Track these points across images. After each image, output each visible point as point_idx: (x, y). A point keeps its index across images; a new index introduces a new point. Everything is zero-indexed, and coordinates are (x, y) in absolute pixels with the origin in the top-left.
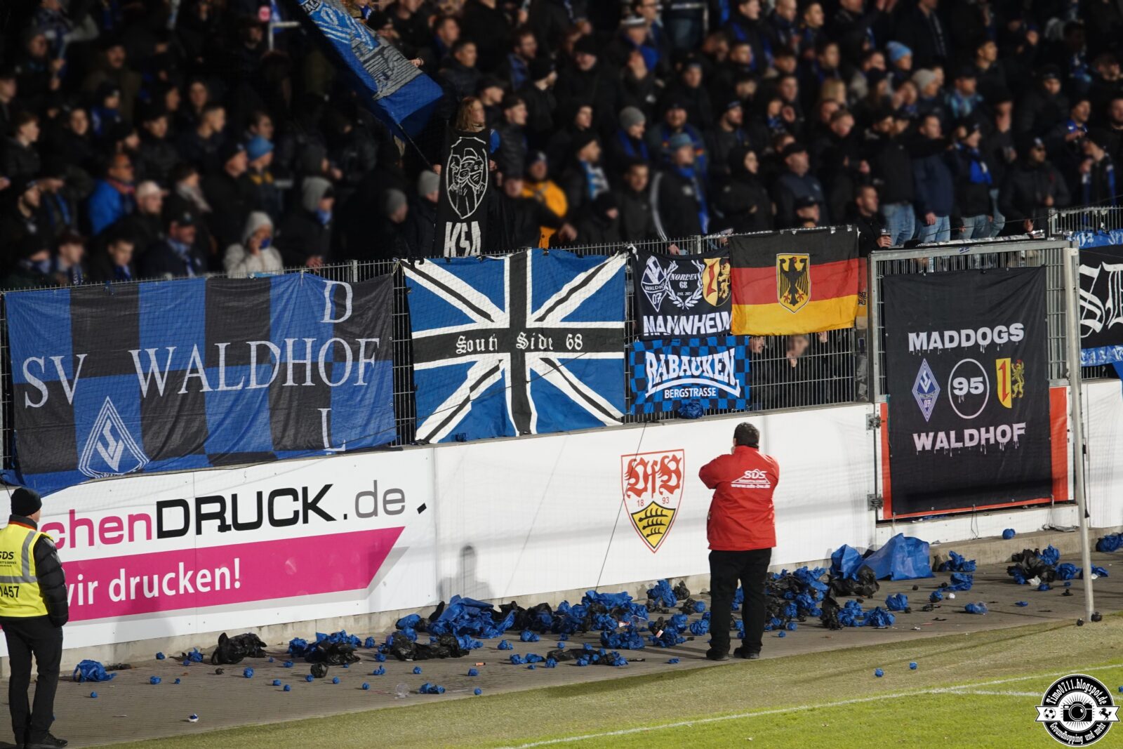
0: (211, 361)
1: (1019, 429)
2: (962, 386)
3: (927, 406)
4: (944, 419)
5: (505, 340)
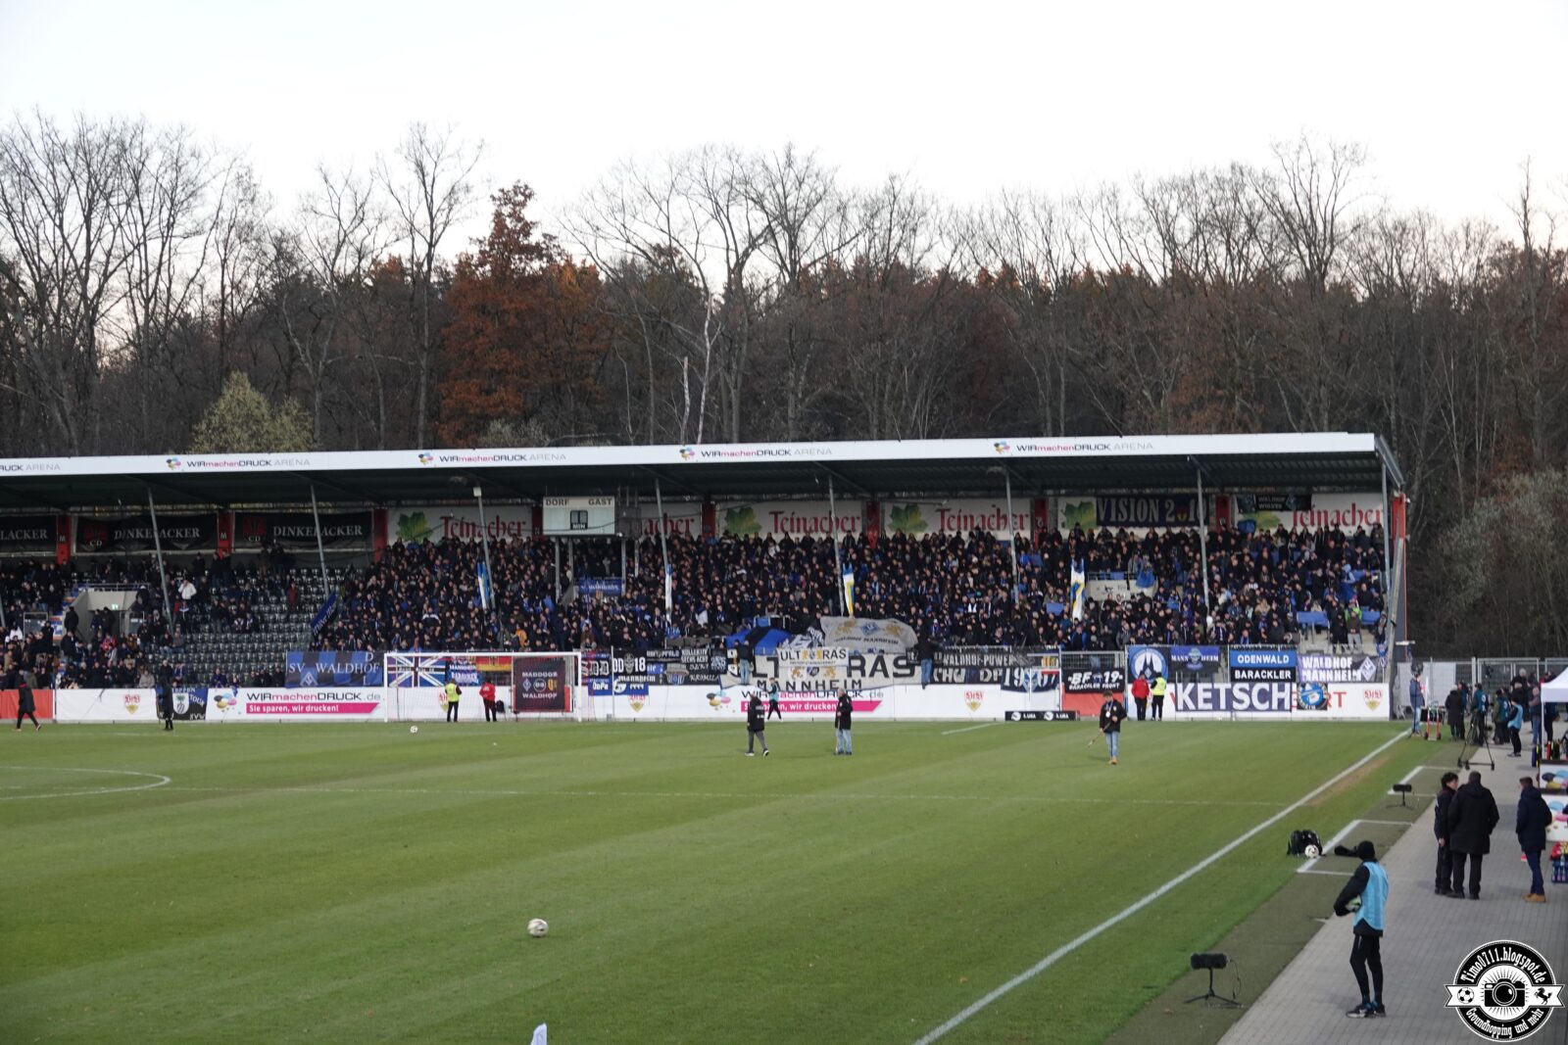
0: (336, 667)
1: (555, 695)
2: (537, 685)
3: (527, 689)
4: (532, 690)
5: (413, 669)
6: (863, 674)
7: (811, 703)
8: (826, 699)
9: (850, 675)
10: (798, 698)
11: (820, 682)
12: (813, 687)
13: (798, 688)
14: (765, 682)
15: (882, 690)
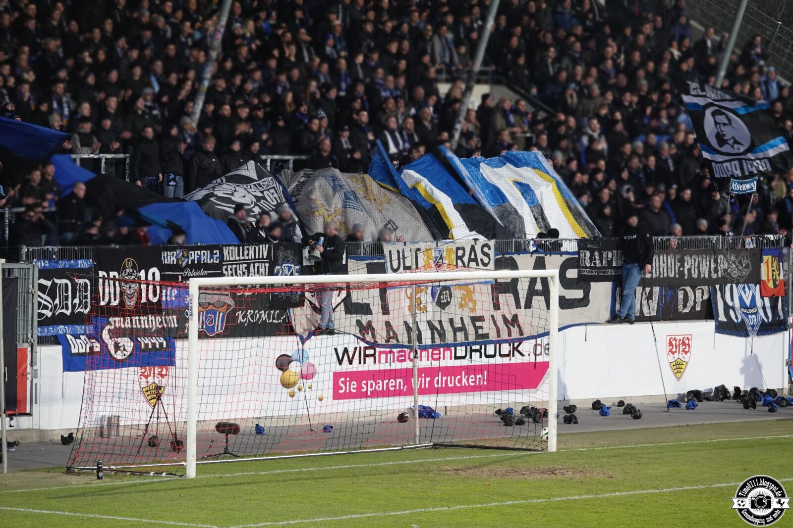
6: (517, 301)
10: (425, 361)
11: (458, 323)
12: (449, 337)
14: (370, 325)
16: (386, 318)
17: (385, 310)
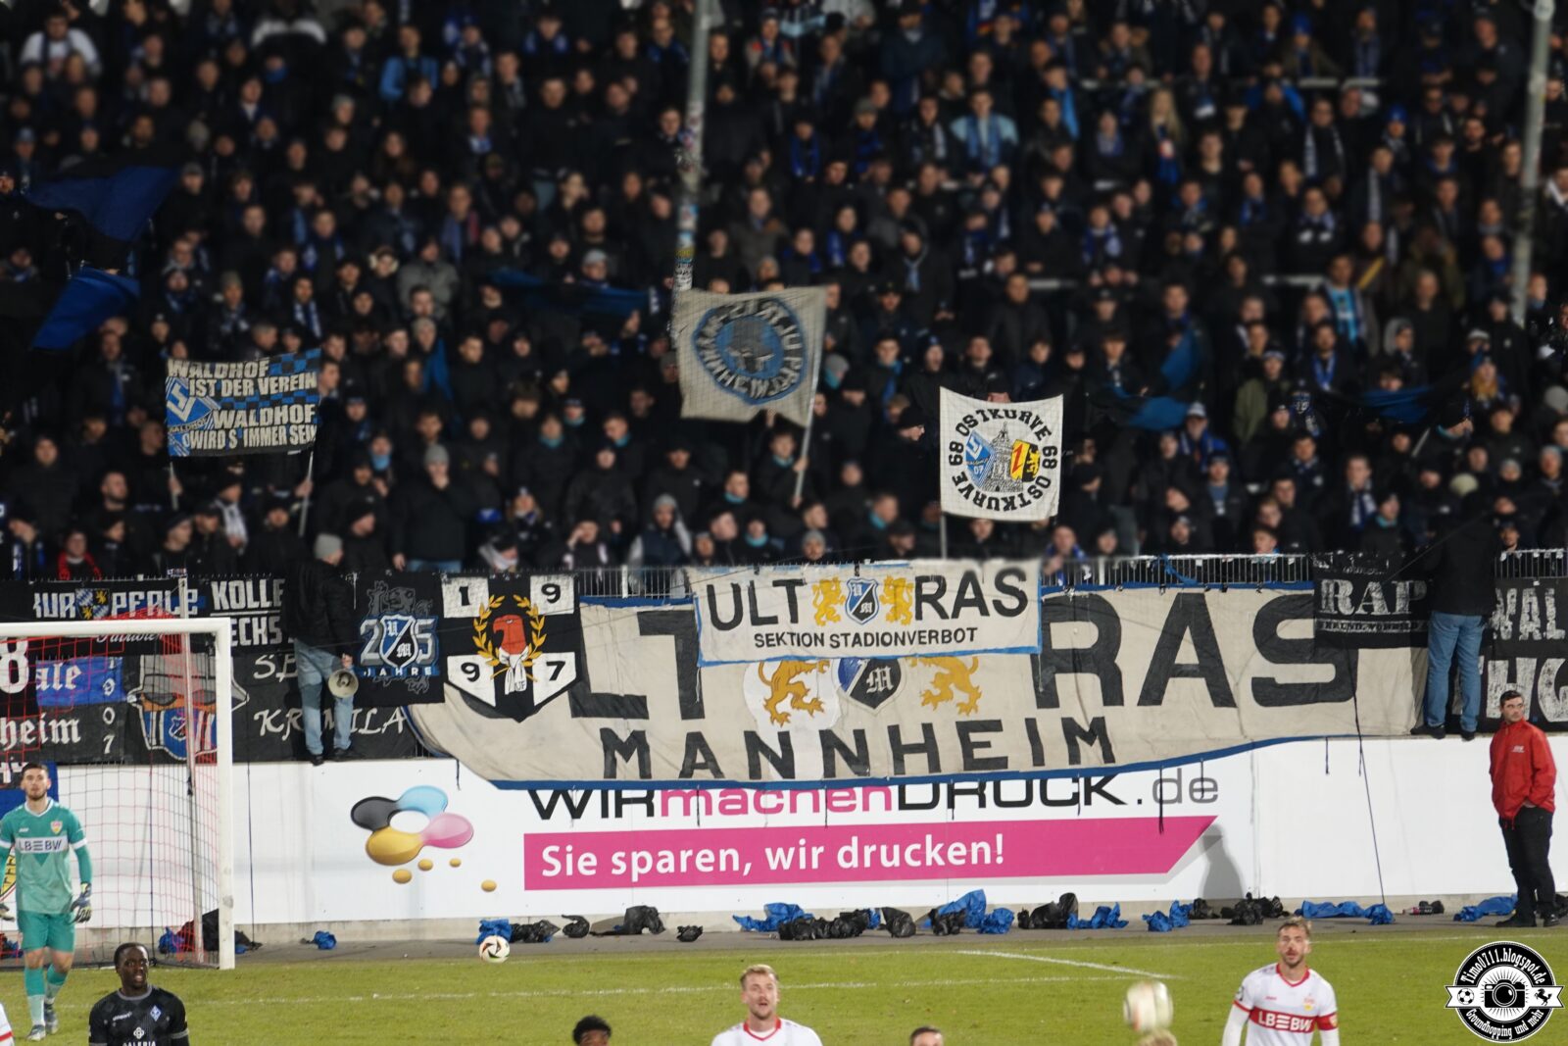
6: (1112, 694)
7: (871, 834)
8: (940, 814)
9: (1047, 698)
10: (805, 813)
11: (912, 735)
12: (881, 763)
13: (809, 764)
14: (638, 740)
15: (1212, 767)
16: (694, 725)
17: (691, 706)
